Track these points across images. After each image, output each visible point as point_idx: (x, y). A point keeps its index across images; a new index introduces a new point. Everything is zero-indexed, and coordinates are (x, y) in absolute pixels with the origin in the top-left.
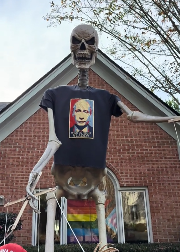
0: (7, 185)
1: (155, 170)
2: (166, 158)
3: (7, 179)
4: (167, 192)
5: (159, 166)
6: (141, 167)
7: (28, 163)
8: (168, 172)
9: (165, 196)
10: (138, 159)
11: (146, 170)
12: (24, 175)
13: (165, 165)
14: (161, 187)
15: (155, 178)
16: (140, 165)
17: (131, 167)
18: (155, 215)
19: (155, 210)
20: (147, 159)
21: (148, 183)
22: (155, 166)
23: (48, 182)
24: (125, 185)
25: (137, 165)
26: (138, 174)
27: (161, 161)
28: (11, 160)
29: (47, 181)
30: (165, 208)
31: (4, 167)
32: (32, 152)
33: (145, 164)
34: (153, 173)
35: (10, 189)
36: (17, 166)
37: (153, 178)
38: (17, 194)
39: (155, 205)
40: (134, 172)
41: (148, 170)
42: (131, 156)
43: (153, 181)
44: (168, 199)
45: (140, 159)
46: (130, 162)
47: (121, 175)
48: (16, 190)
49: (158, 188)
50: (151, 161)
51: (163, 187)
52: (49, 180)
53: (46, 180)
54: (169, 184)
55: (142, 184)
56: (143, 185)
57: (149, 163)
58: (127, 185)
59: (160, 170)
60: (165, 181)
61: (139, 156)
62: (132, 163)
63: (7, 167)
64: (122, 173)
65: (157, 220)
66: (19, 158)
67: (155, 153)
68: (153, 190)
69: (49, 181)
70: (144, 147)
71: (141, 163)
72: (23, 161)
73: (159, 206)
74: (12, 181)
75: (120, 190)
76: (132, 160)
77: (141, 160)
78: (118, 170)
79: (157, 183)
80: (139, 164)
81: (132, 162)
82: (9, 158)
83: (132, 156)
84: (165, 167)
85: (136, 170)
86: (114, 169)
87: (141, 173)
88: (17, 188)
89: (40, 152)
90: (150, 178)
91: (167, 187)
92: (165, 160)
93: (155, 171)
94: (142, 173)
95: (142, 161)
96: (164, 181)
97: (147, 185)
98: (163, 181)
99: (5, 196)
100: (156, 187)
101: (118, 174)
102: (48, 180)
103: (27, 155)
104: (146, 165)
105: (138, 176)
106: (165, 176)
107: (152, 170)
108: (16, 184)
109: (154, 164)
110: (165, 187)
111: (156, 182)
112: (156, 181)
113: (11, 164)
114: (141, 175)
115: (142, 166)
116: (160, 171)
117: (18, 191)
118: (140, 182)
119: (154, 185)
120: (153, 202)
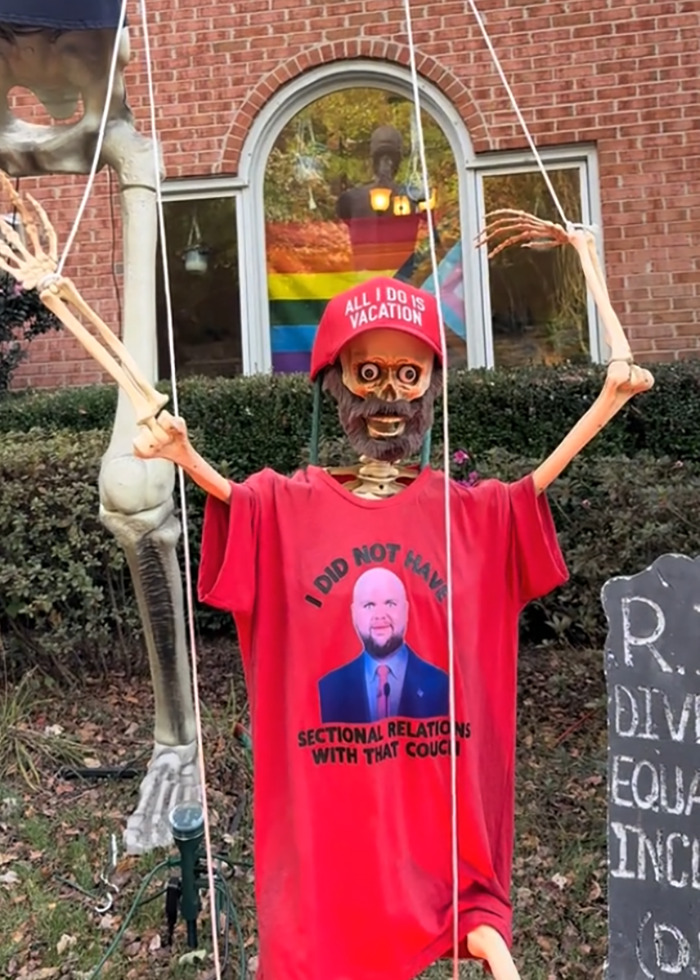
1: (637, 66)
2: (689, 7)
4: (684, 159)
5: (653, 47)
6: (569, 58)
8: (693, 72)
9: (674, 178)
10: (557, 24)
11: (595, 71)
13: (684, 38)
14: (658, 142)
15: (635, 105)
16: (567, 49)
17: (526, 65)
18: (620, 261)
19: (623, 238)
20: (600, 21)
21: (598, 127)
22: (636, 49)
23: (180, 153)
24: (494, 143)
25: (553, 54)
26: (554, 94)
27: (664, 23)
29: (175, 150)
30: (666, 230)
33: (587, 42)
34: (623, 80)
35: (41, 186)
37: (624, 105)
38: (67, 205)
39: (622, 218)
40: (537, 85)
41: (602, 69)
42: (525, 14)
43: (623, 119)
44: (686, 188)
45: (567, 24)
46: (522, 41)
47: (477, 103)
48: (64, 191)
49: (644, 146)
50: (620, 28)
51: (666, 141)
52: (182, 144)
53: (171, 148)
55: (573, 133)
56: (577, 139)
57: (609, 39)
58: (504, 146)
59: (660, 63)
60: (679, 110)
61: (563, 12)
62: (532, 44)
64: (483, 95)
65: (629, 278)
68: (621, 154)
69: (184, 150)
71: (573, 40)
73: (641, 222)
75: (476, 169)
76: (530, 33)
77: (572, 28)
78: (466, 83)
79: (640, 122)
80: (561, 45)
81: (531, 40)
83: (532, 12)
84: (681, 47)
85: (546, 76)
86: (448, 79)
87: (568, 85)
88: (65, 184)
90: (606, 107)
91: (684, 140)
92: (687, 17)
93: (633, 69)
94: (575, 86)
95: (578, 33)
96: (673, 114)
97: (590, 137)
98: (667, 114)
100: (631, 144)
101: (465, 98)
102: (178, 146)
104: (595, 50)
105: (554, 100)
106: (680, 91)
107: (622, 67)
109: (630, 41)
110: (677, 140)
111: (636, 120)
112: (636, 114)
114: (568, 95)
115: (574, 56)
116: (658, 70)
117: (72, 194)
118: (561, 125)
119: (625, 132)
120: (615, 208)
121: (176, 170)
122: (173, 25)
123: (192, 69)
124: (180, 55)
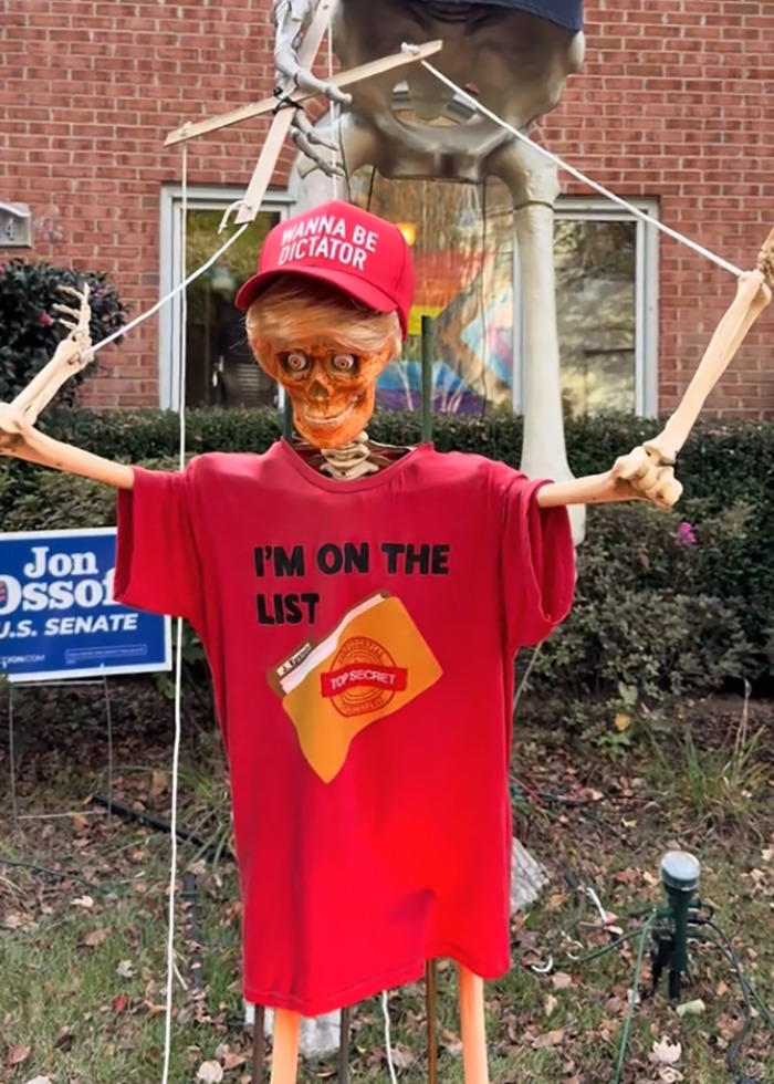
0: (36, 157)
1: (703, 126)
2: (754, 75)
3: (37, 129)
4: (740, 223)
5: (719, 109)
6: (640, 108)
7: (126, 64)
8: (753, 139)
9: (730, 241)
10: (631, 73)
11: (663, 126)
12: (111, 117)
13: (748, 104)
14: (717, 203)
15: (699, 164)
16: (638, 98)
17: (598, 109)
18: (675, 318)
19: (679, 295)
20: (672, 75)
21: (662, 182)
22: (704, 108)
23: (224, 157)
24: (563, 186)
25: (625, 103)
26: (624, 144)
27: (731, 87)
28: (48, 45)
29: (219, 153)
30: (719, 291)
31: (17, 73)
32: (144, 12)
33: (658, 95)
34: (690, 138)
35: (54, 176)
36: (77, 75)
37: (689, 164)
38: (86, 200)
39: (680, 275)
40: (608, 133)
41: (671, 124)
42: (601, 57)
43: (687, 177)
44: (740, 252)
45: (640, 74)
46: (596, 84)
47: (548, 142)
48: (82, 184)
49: (705, 206)
50: (690, 85)
51: (725, 203)
52: (227, 147)
53: (214, 150)
54: (754, 191)
55: (639, 186)
56: (642, 192)
57: (679, 95)
58: (572, 191)
59: (725, 125)
60: (738, 174)
61: (637, 61)
62: (605, 90)
63: (33, 74)
64: (554, 134)
65: (683, 336)
66: (84, 36)
67: (711, 47)
68: (683, 212)
69: (228, 154)
70: (665, 19)
71: (644, 91)
72: (104, 50)
73: (697, 281)
74: (61, 144)
76: (604, 77)
77: (645, 79)
78: (539, 120)
79: (702, 182)
80: (634, 94)
81: (604, 85)
82: (40, 35)
83: (608, 56)
84: (744, 113)
85: (617, 124)
87: (637, 136)
88: (85, 176)
89: (180, 13)
90: (673, 163)
91: (742, 204)
92: (752, 84)
93: (699, 129)
94: (644, 138)
95: (651, 85)
96: (733, 177)
97: (656, 191)
98: (728, 177)
99: (31, 208)
100: (693, 203)
101: (536, 136)
102: (223, 149)
103: (121, 23)
104: (666, 104)
105: (624, 150)
106: (741, 156)
107: (691, 125)
108: (80, 158)
109: (698, 99)
110: (734, 204)
111: (699, 180)
112: (698, 173)
113: (49, 60)
114: (636, 146)
115: (645, 107)
116: (722, 132)
117: (92, 188)
118: (629, 176)
119: (688, 190)
120: (674, 264)
121: (218, 174)
122: (224, 12)
123: (243, 65)
124: (230, 46)
